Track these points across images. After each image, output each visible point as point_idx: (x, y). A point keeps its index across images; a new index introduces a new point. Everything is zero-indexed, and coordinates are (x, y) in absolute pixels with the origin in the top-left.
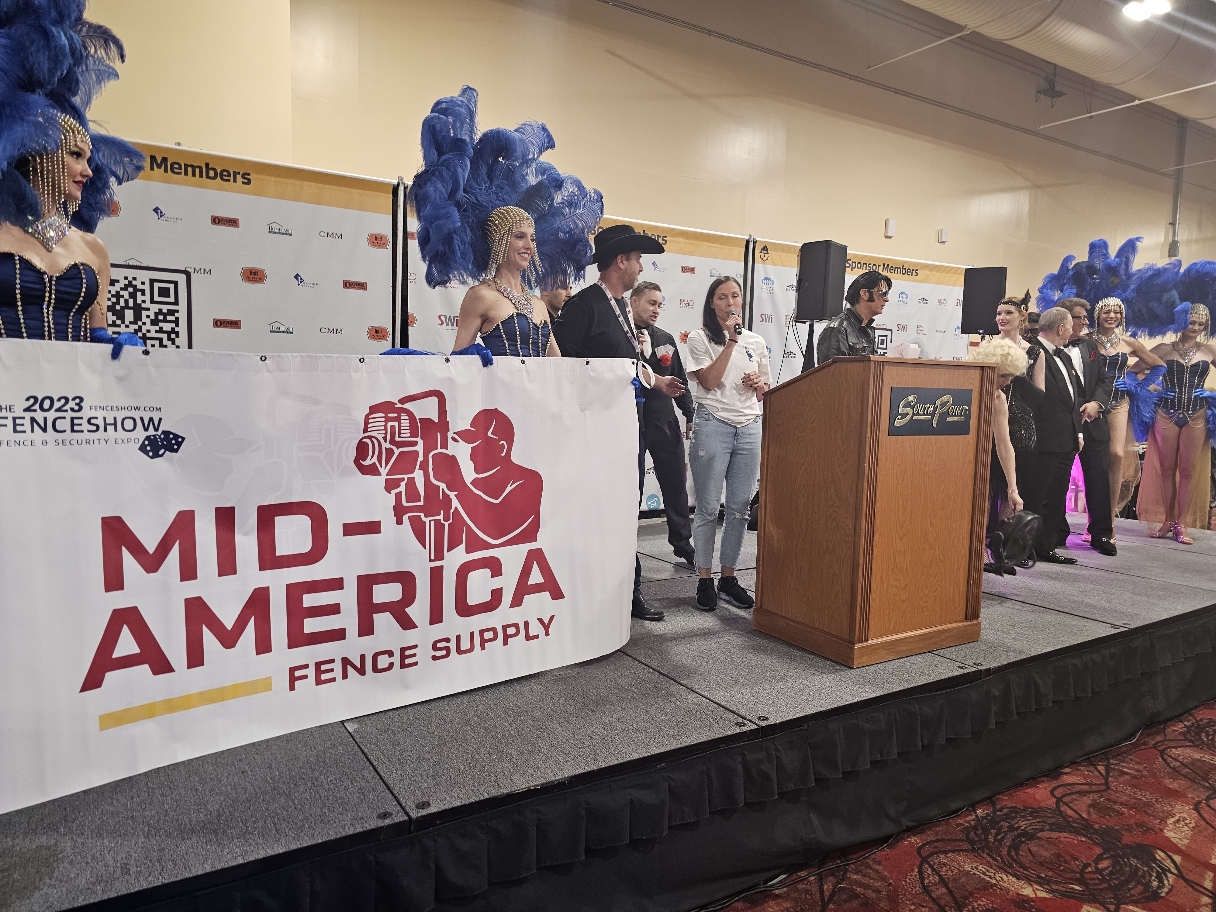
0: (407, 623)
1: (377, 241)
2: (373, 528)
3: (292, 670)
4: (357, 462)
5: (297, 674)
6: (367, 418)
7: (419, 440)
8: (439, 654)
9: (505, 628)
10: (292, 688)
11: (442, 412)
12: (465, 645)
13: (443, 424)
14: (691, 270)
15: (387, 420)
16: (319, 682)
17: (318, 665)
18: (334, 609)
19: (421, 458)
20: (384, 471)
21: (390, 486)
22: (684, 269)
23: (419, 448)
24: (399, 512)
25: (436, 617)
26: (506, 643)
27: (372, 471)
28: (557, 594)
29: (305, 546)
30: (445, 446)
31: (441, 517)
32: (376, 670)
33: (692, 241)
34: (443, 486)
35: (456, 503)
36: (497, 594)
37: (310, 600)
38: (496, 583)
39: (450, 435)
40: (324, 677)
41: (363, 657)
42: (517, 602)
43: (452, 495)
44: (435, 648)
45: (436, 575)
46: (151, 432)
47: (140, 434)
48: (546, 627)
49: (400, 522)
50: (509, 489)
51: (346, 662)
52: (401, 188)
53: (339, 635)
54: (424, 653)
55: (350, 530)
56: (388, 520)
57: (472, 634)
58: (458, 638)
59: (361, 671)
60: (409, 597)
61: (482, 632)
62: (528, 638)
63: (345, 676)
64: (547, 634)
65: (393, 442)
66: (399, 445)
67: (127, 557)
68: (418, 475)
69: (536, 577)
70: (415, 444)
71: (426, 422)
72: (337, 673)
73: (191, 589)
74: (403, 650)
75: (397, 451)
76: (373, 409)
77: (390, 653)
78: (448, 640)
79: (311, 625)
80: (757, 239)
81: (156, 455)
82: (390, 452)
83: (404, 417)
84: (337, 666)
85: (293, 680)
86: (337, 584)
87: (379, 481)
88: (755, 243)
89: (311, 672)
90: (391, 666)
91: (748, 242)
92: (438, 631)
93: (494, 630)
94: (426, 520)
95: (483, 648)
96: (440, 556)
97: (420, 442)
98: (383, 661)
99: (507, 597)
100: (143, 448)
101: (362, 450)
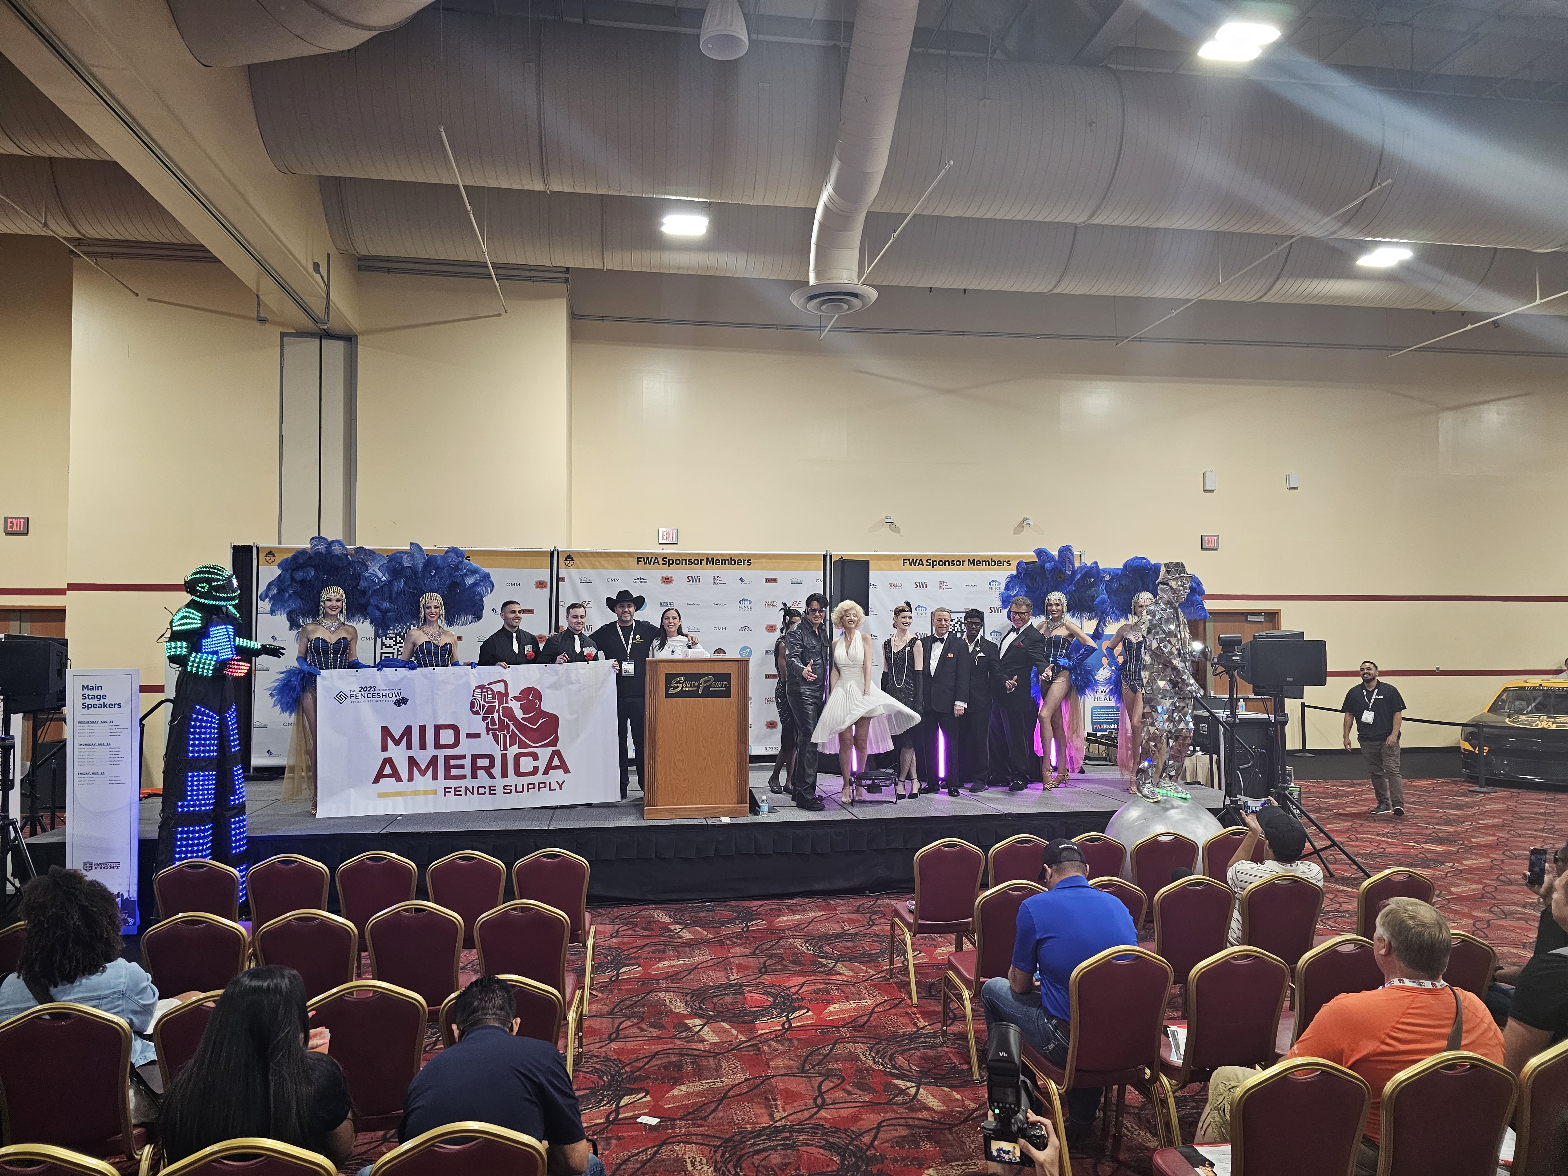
0: (492, 776)
1: (540, 585)
2: (477, 736)
3: (445, 788)
4: (471, 709)
5: (447, 790)
6: (474, 691)
7: (496, 700)
8: (506, 791)
9: (539, 784)
10: (445, 795)
11: (506, 689)
12: (520, 789)
13: (507, 694)
14: (775, 580)
15: (483, 692)
16: (455, 795)
17: (455, 788)
18: (462, 767)
19: (497, 708)
20: (482, 713)
21: (484, 719)
22: (767, 581)
23: (496, 704)
24: (488, 730)
25: (505, 775)
26: (539, 790)
27: (477, 713)
28: (567, 771)
29: (452, 741)
30: (507, 703)
31: (506, 732)
32: (478, 793)
33: (773, 561)
34: (506, 720)
35: (512, 727)
36: (536, 770)
37: (453, 762)
38: (536, 763)
39: (509, 698)
40: (457, 793)
41: (473, 787)
42: (546, 773)
43: (510, 723)
44: (504, 788)
45: (504, 757)
46: (398, 697)
47: (394, 699)
48: (560, 786)
49: (488, 734)
50: (541, 721)
51: (466, 788)
52: (556, 553)
53: (464, 777)
54: (499, 790)
55: (469, 736)
56: (483, 733)
57: (523, 785)
58: (516, 785)
59: (473, 793)
60: (492, 764)
61: (528, 785)
62: (551, 789)
63: (466, 794)
64: (561, 789)
65: (485, 701)
66: (488, 703)
67: (389, 741)
68: (496, 715)
69: (556, 762)
70: (494, 702)
71: (499, 693)
72: (463, 793)
73: (410, 753)
74: (490, 787)
75: (487, 705)
76: (478, 687)
77: (485, 788)
78: (511, 786)
79: (453, 772)
80: (833, 553)
81: (399, 706)
82: (484, 706)
83: (489, 690)
84: (463, 790)
85: (445, 792)
86: (463, 757)
87: (480, 717)
88: (831, 556)
89: (452, 790)
90: (485, 792)
91: (825, 557)
92: (506, 781)
93: (534, 784)
94: (499, 734)
95: (528, 791)
96: (505, 749)
97: (497, 701)
98: (482, 791)
99: (541, 770)
100: (395, 703)
101: (473, 705)
